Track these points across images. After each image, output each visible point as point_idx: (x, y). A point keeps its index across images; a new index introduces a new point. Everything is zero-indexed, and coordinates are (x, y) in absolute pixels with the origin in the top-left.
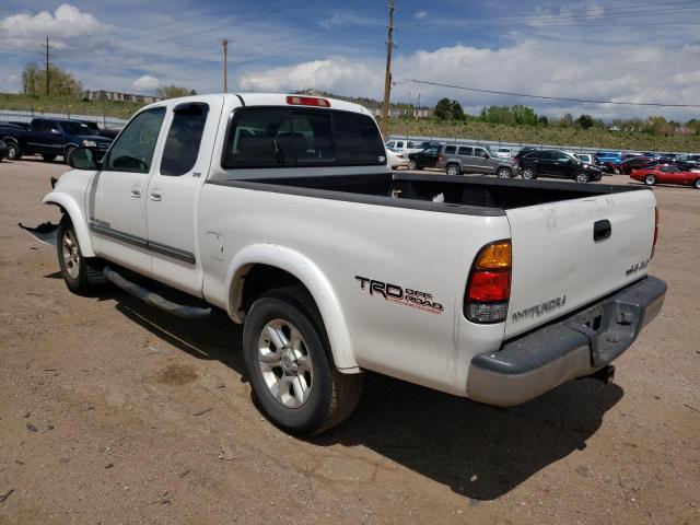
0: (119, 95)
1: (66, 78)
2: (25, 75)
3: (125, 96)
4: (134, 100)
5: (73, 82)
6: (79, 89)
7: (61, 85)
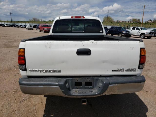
0: (121, 21)
1: (111, 18)
2: (104, 18)
3: (122, 21)
4: (124, 22)
5: (112, 19)
6: (113, 20)
7: (110, 20)
